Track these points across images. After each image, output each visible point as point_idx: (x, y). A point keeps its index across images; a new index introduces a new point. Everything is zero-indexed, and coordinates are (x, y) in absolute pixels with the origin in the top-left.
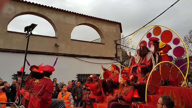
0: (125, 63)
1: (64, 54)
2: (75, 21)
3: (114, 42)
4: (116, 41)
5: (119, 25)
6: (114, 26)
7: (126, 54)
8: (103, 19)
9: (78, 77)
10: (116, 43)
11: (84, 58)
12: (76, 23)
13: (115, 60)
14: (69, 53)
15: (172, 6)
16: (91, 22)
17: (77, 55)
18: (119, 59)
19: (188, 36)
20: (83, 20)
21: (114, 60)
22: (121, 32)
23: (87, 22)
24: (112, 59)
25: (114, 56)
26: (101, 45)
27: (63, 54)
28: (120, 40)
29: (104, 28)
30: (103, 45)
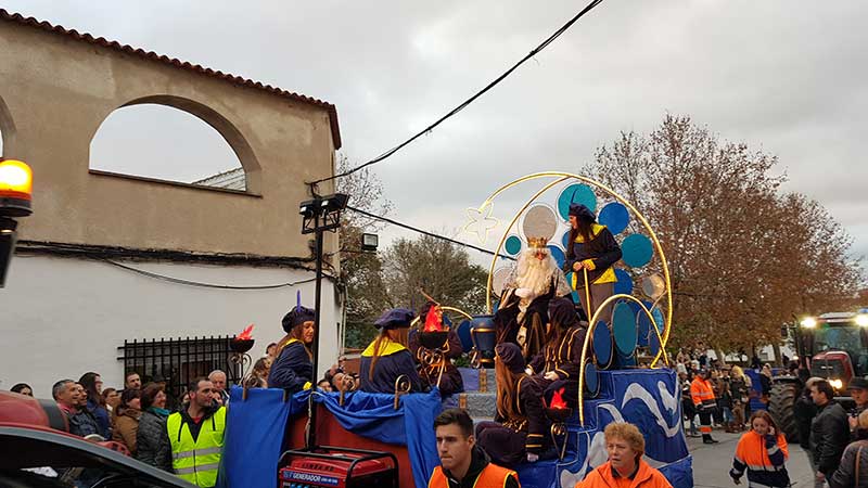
0: (355, 279)
1: (51, 244)
2: (112, 81)
3: (304, 189)
4: (313, 185)
5: (325, 115)
6: (307, 118)
7: (357, 242)
8: (254, 82)
9: (125, 358)
10: (314, 194)
11: (159, 262)
12: (118, 92)
13: (308, 269)
14: (81, 242)
15: (533, 53)
16: (193, 92)
17: (120, 248)
18: (329, 265)
19: (593, 172)
20: (157, 83)
21: (303, 268)
22: (337, 145)
23: (175, 92)
24: (296, 267)
25: (307, 254)
26: (244, 201)
27: (45, 244)
28: (333, 183)
29: (259, 122)
30: (255, 202)
